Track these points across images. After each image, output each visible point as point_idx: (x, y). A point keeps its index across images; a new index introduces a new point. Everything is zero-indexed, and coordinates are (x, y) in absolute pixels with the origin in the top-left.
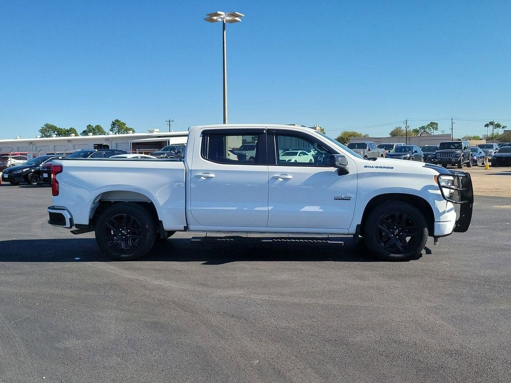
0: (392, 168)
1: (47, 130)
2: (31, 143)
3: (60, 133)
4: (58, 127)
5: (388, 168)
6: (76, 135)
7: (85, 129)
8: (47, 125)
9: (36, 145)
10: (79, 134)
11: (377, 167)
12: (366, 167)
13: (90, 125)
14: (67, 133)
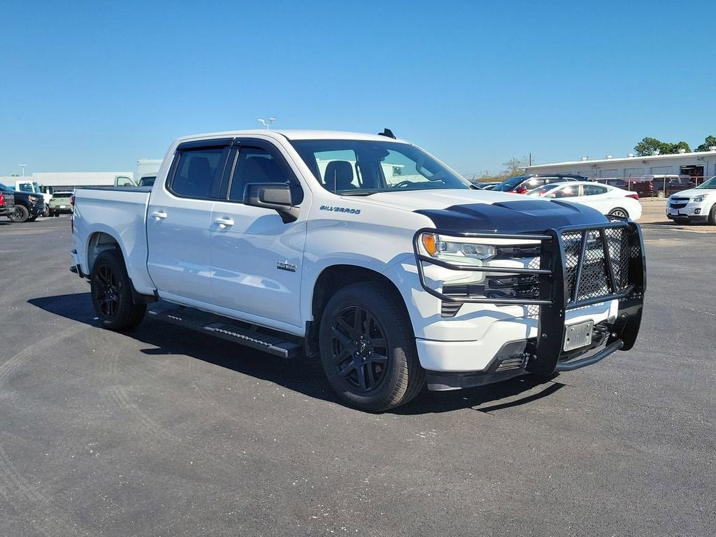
0: (358, 212)
1: (647, 146)
2: (595, 165)
3: (665, 149)
4: (662, 141)
5: (353, 211)
6: (688, 150)
7: (703, 142)
8: (646, 140)
9: (601, 169)
10: (692, 150)
11: (337, 209)
12: (322, 208)
13: (710, 137)
14: (674, 149)
